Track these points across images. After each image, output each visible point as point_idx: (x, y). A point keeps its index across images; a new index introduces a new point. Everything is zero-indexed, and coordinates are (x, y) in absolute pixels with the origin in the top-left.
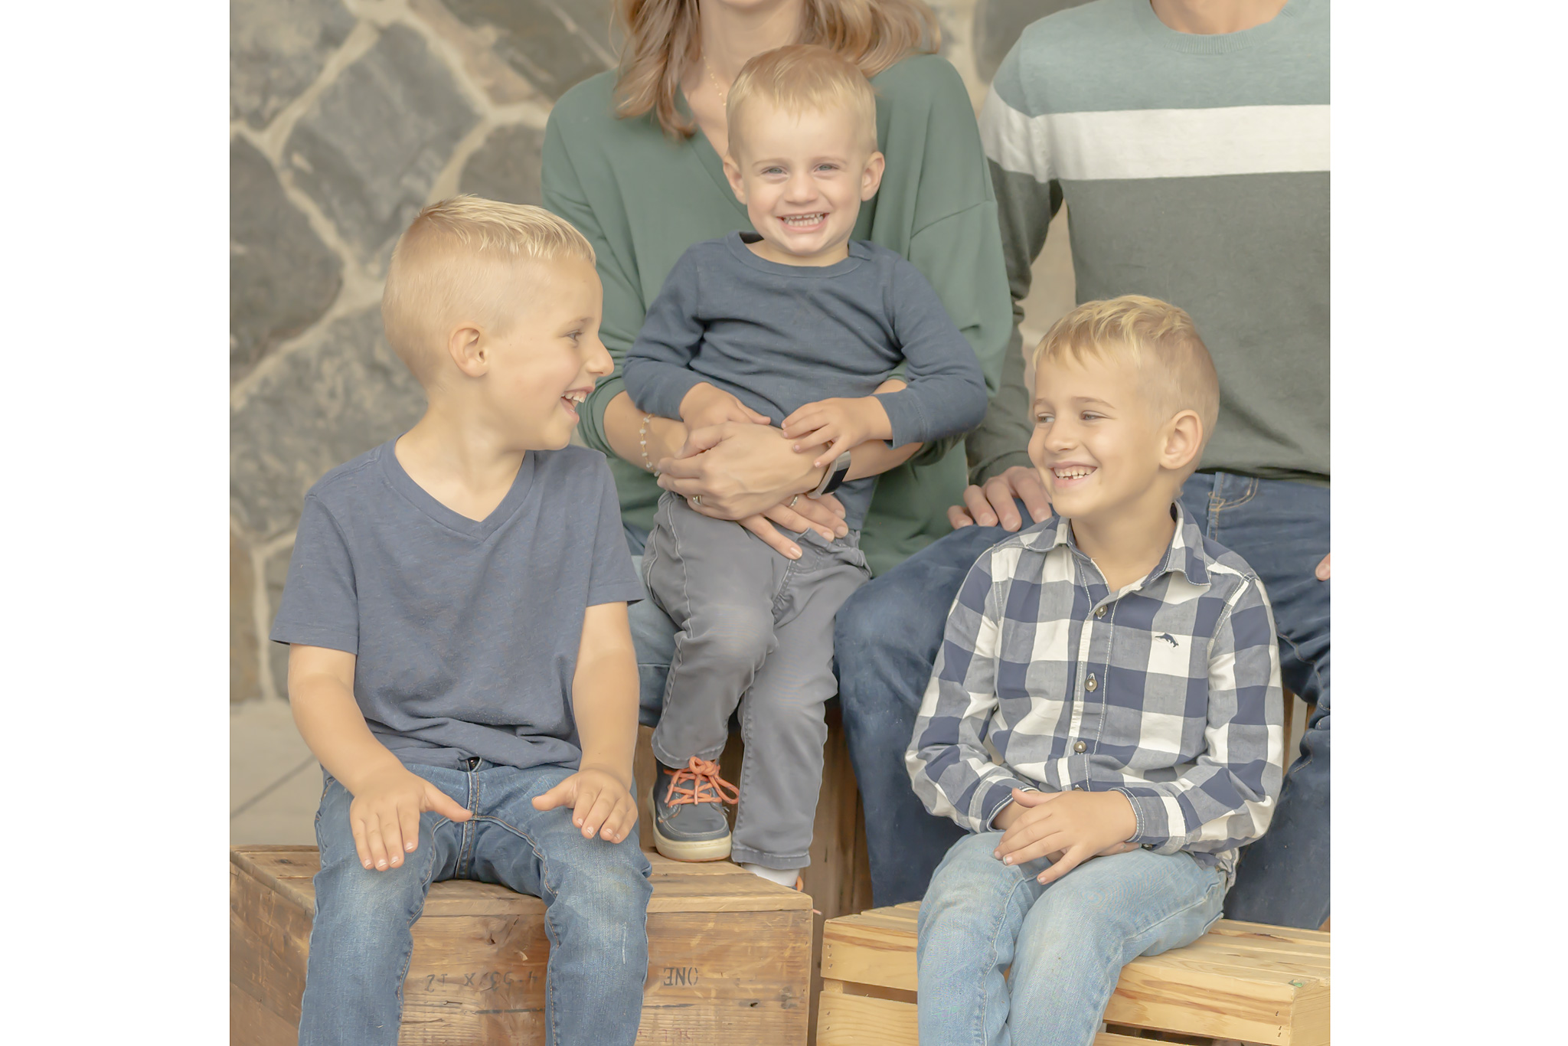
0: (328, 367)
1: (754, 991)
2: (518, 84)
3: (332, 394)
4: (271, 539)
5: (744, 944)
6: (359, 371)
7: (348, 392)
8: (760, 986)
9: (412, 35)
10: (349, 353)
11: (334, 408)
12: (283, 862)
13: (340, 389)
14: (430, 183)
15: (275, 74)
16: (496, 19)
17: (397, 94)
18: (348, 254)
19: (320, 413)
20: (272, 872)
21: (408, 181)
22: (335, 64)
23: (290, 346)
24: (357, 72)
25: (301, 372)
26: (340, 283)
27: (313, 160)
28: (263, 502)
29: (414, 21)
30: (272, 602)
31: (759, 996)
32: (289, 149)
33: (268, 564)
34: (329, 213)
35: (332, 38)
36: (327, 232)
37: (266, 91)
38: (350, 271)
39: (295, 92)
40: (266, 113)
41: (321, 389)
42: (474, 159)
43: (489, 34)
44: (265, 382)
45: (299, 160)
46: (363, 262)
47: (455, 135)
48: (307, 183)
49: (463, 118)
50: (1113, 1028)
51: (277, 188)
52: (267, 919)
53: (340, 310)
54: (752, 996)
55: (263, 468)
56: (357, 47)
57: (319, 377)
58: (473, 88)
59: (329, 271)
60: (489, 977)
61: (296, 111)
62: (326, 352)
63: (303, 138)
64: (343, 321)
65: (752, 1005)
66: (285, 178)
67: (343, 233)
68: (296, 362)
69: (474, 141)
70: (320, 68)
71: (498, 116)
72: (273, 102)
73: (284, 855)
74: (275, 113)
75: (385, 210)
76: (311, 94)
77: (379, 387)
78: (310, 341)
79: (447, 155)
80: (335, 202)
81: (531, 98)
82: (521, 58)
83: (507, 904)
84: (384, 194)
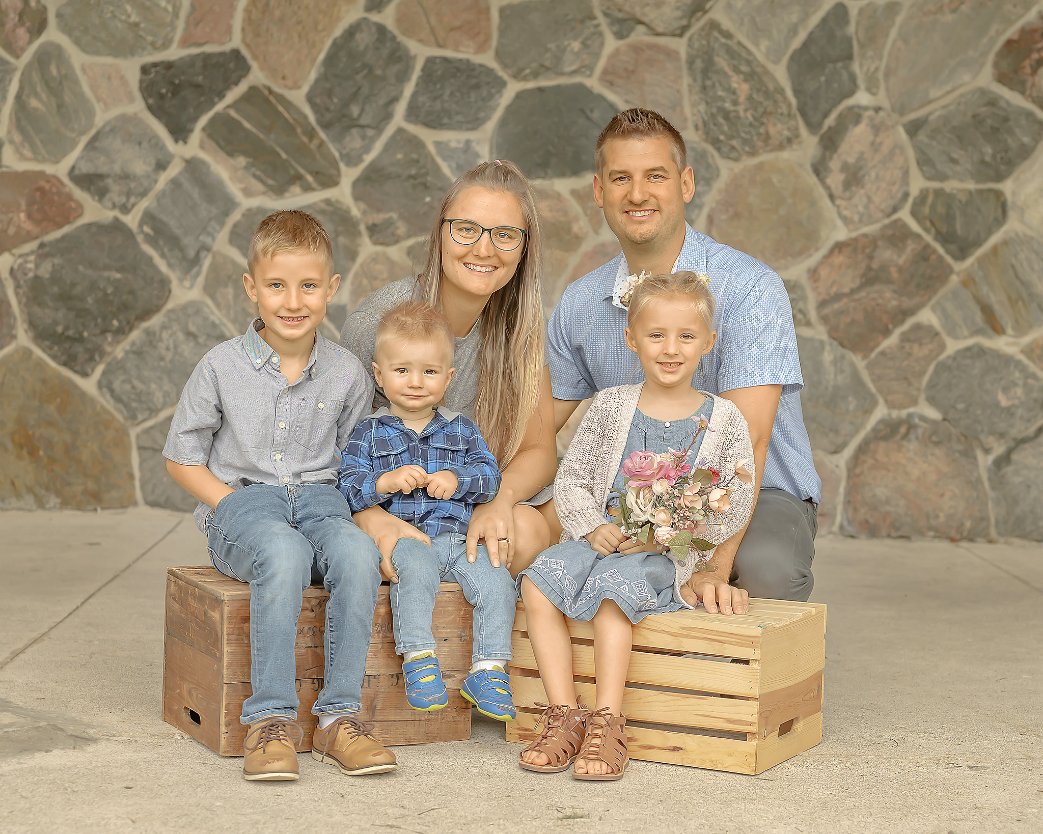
0: (165, 335)
1: (446, 633)
2: (259, 187)
3: (168, 349)
4: (139, 424)
5: (440, 609)
6: (181, 336)
7: (176, 347)
8: (449, 630)
9: (203, 163)
10: (176, 327)
11: (169, 356)
12: (198, 574)
13: (171, 346)
14: (214, 239)
15: (133, 185)
16: (245, 153)
17: (196, 193)
18: (173, 276)
19: (162, 359)
20: (196, 579)
21: (202, 238)
22: (163, 179)
23: (145, 325)
24: (175, 183)
25: (151, 338)
26: (170, 291)
27: (154, 228)
28: (134, 405)
29: (202, 155)
30: (140, 455)
31: (448, 635)
32: (141, 225)
33: (138, 437)
34: (163, 256)
35: (161, 166)
36: (162, 265)
37: (128, 194)
38: (175, 285)
39: (143, 194)
40: (129, 206)
41: (162, 346)
42: (235, 226)
43: (242, 161)
44: (133, 344)
45: (146, 229)
46: (181, 280)
47: (226, 214)
48: (152, 241)
49: (230, 204)
50: (635, 648)
51: (136, 244)
52: (192, 603)
53: (170, 305)
54: (445, 636)
55: (133, 387)
56: (174, 170)
57: (161, 340)
58: (234, 189)
59: (164, 284)
60: (311, 629)
61: (144, 204)
62: (164, 327)
63: (149, 217)
64: (171, 311)
65: (445, 640)
66: (140, 238)
67: (170, 265)
68: (148, 332)
69: (236, 216)
70: (156, 181)
71: (247, 203)
72: (133, 200)
73: (199, 571)
74: (133, 205)
75: (191, 253)
76: (152, 195)
77: (192, 344)
78: (155, 321)
79: (222, 224)
80: (166, 250)
81: (264, 193)
82: (258, 173)
83: (319, 590)
84: (190, 243)
